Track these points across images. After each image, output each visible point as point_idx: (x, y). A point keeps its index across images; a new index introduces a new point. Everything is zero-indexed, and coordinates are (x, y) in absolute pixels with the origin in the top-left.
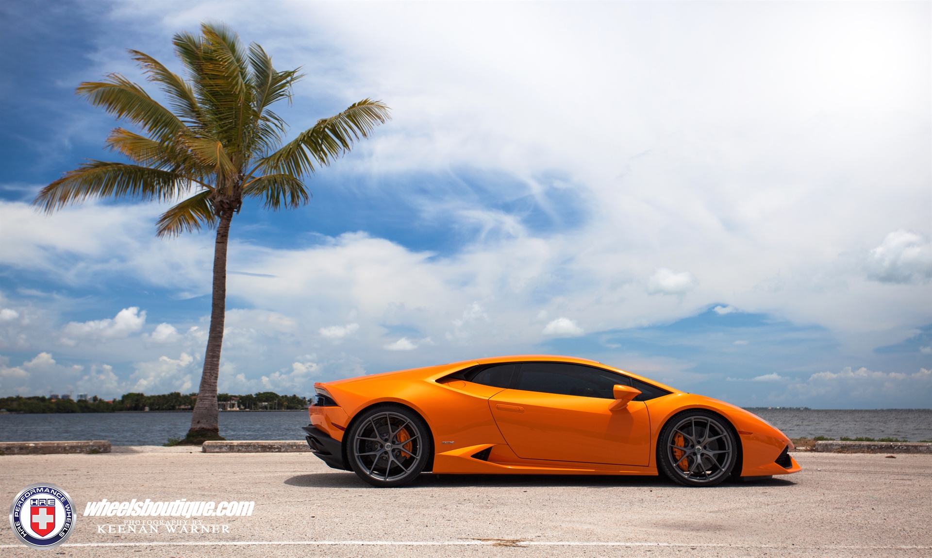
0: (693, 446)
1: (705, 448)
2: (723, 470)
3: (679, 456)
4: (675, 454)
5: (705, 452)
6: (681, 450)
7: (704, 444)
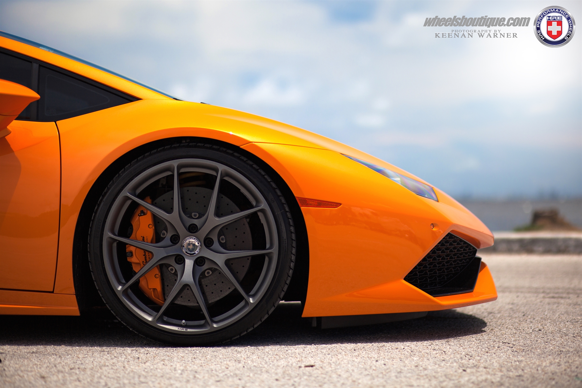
0: (176, 239)
1: (208, 243)
2: (251, 301)
3: (139, 264)
4: (129, 259)
5: (208, 254)
6: (145, 251)
7: (204, 232)
